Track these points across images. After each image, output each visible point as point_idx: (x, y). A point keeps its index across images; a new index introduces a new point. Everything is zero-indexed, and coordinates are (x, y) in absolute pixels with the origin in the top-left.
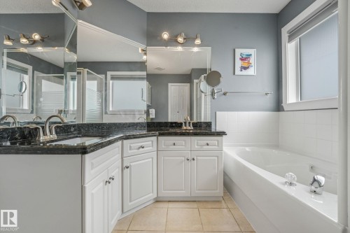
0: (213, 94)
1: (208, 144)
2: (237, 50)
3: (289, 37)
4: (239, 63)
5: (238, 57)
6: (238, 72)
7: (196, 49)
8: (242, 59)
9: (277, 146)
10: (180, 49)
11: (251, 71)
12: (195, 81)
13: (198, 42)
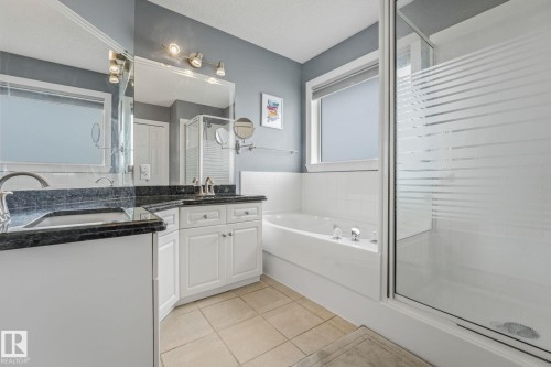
0: (237, 147)
1: (247, 213)
2: (264, 95)
3: (314, 94)
4: (266, 112)
5: (265, 105)
6: (265, 123)
7: (212, 80)
8: (269, 108)
9: (300, 211)
10: (189, 73)
11: (277, 124)
12: (183, 121)
13: (221, 72)
